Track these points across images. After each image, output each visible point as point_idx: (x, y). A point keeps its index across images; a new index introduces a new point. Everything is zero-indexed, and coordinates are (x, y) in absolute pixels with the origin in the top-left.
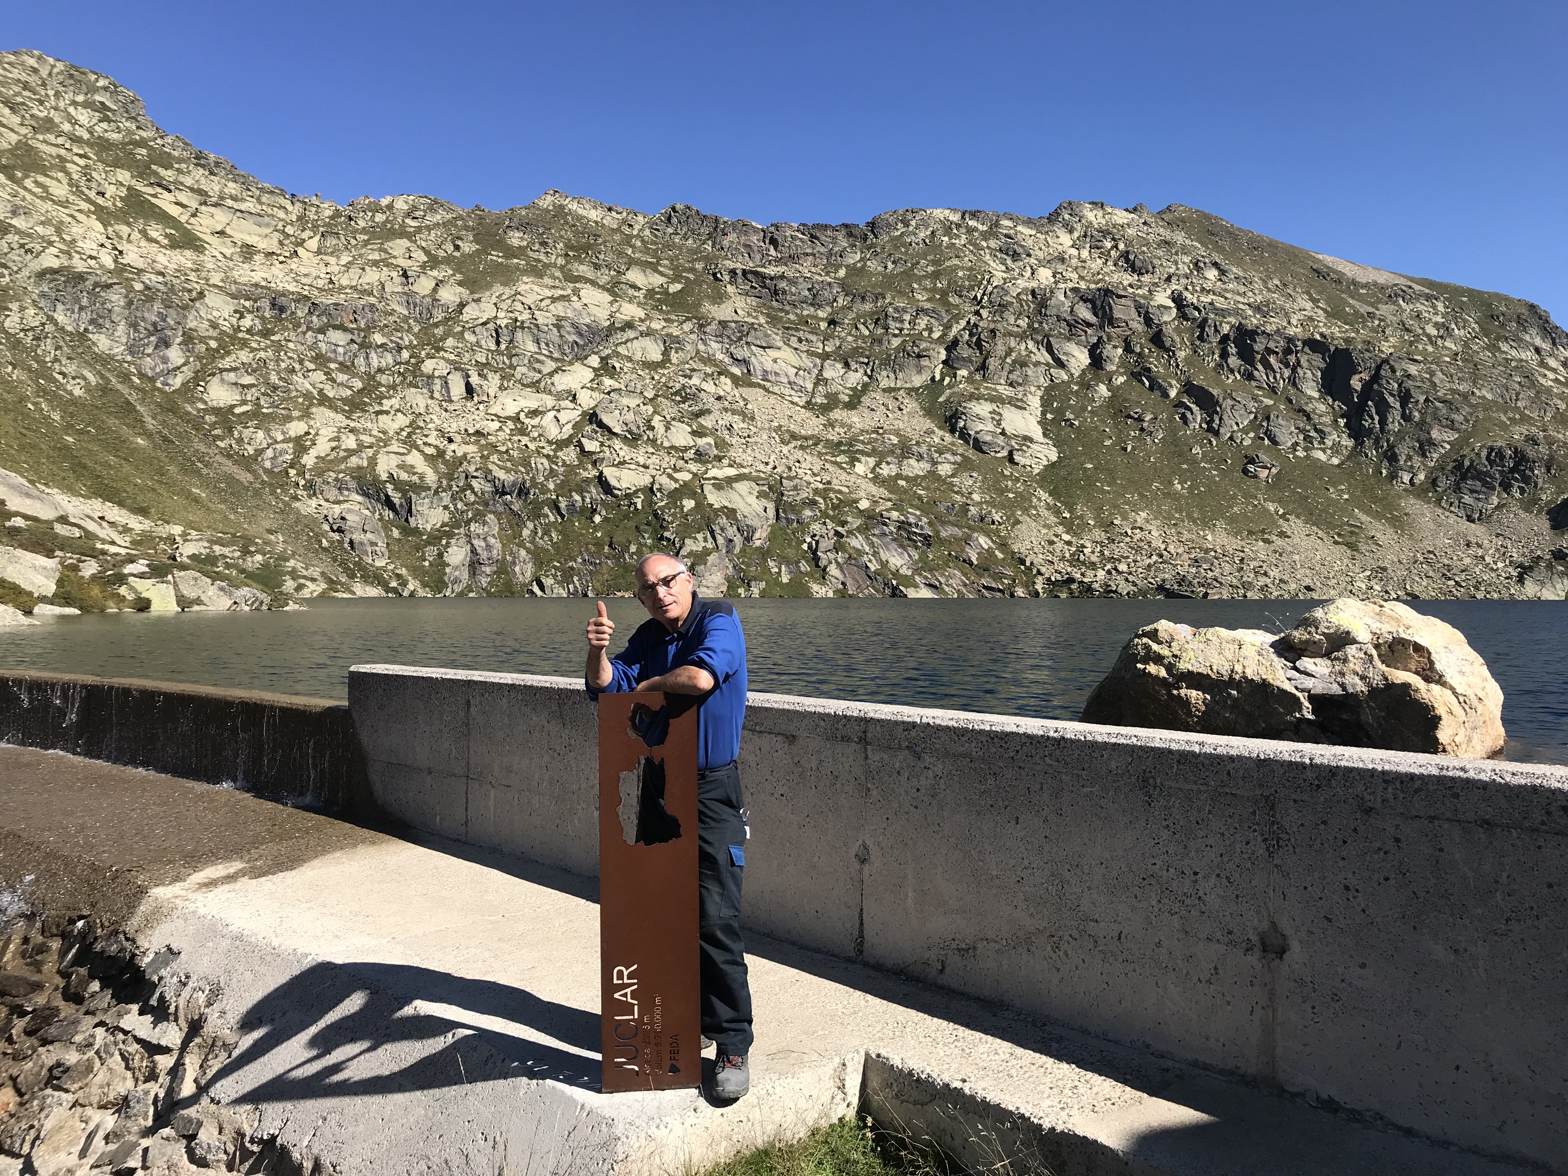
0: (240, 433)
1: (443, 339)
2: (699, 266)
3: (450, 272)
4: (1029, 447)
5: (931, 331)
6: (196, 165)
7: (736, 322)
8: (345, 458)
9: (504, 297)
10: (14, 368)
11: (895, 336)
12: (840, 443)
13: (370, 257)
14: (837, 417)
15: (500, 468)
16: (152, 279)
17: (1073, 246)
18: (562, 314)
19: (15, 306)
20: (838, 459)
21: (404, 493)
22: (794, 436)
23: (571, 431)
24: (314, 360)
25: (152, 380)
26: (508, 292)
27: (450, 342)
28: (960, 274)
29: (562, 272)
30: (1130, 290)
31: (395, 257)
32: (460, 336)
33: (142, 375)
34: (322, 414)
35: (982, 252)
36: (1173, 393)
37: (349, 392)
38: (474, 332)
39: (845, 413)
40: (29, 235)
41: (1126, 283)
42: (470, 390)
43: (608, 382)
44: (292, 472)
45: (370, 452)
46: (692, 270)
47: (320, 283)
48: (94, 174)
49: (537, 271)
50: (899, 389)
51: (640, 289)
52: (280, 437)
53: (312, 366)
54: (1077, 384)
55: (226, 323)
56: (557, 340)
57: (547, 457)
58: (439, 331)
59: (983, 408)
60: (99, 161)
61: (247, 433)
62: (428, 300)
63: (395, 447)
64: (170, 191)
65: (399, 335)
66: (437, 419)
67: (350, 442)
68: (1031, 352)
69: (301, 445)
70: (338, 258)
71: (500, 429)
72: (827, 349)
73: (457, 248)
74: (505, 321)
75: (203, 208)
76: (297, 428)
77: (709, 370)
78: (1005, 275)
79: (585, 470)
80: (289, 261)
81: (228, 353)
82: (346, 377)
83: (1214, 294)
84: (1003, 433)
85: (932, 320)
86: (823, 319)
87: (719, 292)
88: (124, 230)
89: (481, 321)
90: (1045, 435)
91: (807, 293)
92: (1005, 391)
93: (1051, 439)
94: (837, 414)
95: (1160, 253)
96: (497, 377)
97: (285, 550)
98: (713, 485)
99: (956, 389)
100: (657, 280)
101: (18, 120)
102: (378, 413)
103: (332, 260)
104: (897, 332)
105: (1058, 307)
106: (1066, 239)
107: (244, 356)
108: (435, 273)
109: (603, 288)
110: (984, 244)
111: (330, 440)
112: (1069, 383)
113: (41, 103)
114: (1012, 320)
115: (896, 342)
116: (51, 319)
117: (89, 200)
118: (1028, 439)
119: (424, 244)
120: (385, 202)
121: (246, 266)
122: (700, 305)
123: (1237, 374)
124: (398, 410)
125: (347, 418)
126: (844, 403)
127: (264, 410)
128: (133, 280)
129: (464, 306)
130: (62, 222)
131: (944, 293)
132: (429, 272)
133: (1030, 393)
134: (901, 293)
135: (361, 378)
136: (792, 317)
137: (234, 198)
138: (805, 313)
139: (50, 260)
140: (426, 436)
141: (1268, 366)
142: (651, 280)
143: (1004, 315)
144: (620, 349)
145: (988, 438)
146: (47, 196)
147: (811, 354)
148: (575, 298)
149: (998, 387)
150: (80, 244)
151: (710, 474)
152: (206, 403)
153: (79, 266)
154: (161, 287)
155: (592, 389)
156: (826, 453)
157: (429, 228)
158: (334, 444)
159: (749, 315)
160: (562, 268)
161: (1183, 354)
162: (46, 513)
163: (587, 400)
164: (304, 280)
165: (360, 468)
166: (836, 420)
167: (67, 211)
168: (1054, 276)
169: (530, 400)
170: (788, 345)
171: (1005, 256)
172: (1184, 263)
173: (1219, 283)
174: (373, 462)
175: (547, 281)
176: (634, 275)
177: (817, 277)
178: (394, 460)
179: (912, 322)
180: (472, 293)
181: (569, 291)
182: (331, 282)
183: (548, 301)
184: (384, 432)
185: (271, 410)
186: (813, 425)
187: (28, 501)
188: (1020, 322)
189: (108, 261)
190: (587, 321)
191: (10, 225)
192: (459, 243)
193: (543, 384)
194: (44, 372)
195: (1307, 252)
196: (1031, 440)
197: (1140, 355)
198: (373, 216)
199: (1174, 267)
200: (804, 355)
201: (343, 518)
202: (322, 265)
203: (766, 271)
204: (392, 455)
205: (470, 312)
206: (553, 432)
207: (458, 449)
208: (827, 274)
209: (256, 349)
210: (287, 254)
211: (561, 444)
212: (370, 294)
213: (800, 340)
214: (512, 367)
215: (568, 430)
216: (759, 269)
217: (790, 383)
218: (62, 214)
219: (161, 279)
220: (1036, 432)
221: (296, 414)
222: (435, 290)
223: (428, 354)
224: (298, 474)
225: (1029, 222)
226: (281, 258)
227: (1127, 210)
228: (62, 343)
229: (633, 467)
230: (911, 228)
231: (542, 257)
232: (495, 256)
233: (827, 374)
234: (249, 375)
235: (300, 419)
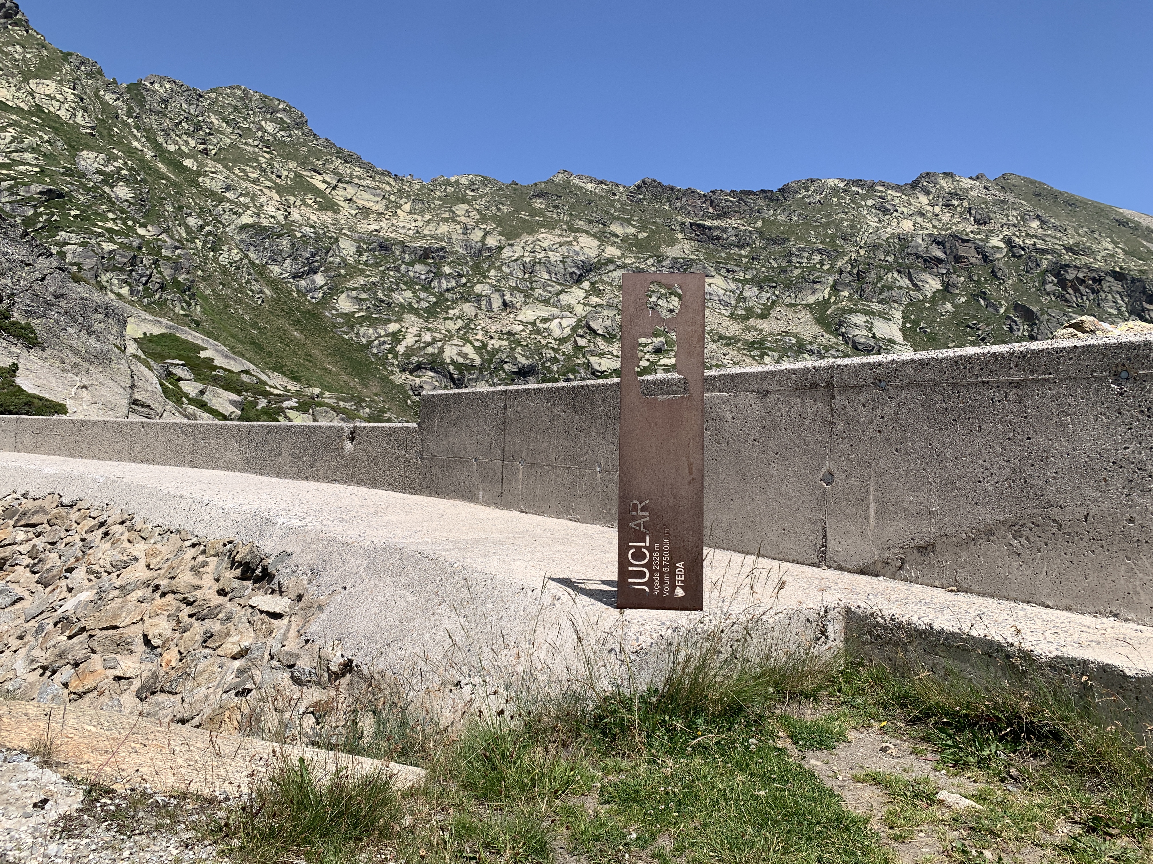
0: (358, 330)
1: (488, 271)
2: (660, 221)
3: (494, 226)
4: (892, 347)
5: (821, 263)
6: (337, 157)
7: (683, 259)
8: (424, 348)
9: (529, 242)
10: (224, 286)
11: (796, 268)
12: (754, 342)
13: (443, 216)
14: (753, 324)
15: (523, 356)
16: (308, 230)
17: (928, 204)
18: (566, 254)
19: (225, 248)
20: (752, 353)
21: (461, 373)
22: (721, 338)
23: (569, 332)
24: (405, 284)
25: (305, 295)
26: (531, 239)
27: (493, 272)
28: (845, 224)
29: (567, 225)
30: (972, 235)
31: (459, 216)
32: (499, 269)
33: (298, 291)
34: (410, 319)
35: (862, 209)
36: (1002, 310)
37: (428, 305)
38: (508, 266)
39: (758, 321)
40: (236, 203)
41: (968, 230)
42: (505, 304)
43: (594, 300)
44: (390, 356)
45: (440, 344)
46: (655, 223)
47: (411, 233)
48: (276, 164)
49: (550, 225)
50: (798, 305)
51: (619, 237)
52: (383, 333)
53: (404, 287)
54: (929, 302)
55: (351, 259)
56: (563, 271)
57: (553, 349)
58: (486, 266)
59: (859, 319)
60: (278, 155)
61: (362, 330)
62: (480, 244)
63: (456, 341)
64: (320, 174)
65: (460, 267)
66: (483, 322)
67: (427, 337)
68: (896, 279)
69: (396, 337)
70: (423, 216)
71: (523, 330)
72: (747, 276)
73: (499, 210)
74: (529, 259)
75: (340, 184)
76: (393, 327)
77: (663, 291)
78: (878, 225)
79: (577, 358)
80: (392, 218)
81: (352, 277)
82: (426, 295)
83: (1036, 238)
84: (874, 337)
85: (824, 257)
86: (745, 256)
87: (672, 239)
88: (292, 199)
89: (513, 258)
90: (905, 338)
91: (734, 238)
92: (876, 307)
93: (909, 341)
94: (753, 322)
95: (994, 209)
96: (522, 295)
97: (384, 407)
98: (664, 369)
99: (840, 305)
100: (632, 230)
101: (230, 130)
102: (446, 319)
103: (419, 218)
104: (797, 265)
105: (917, 247)
106: (924, 199)
107: (362, 280)
108: (484, 226)
109: (594, 236)
110: (863, 203)
111: (415, 336)
112: (924, 301)
113: (245, 119)
114: (882, 257)
115: (797, 272)
116: (247, 256)
117: (271, 180)
118: (891, 341)
119: (478, 207)
120: (453, 179)
121: (365, 222)
122: (659, 247)
123: (1052, 297)
124: (458, 317)
125: (426, 321)
126: (758, 314)
127: (374, 316)
128: (296, 231)
129: (503, 248)
130: (254, 195)
131: (833, 237)
132: (481, 226)
133: (895, 308)
134: (800, 239)
135: (435, 296)
136: (723, 255)
137: (359, 178)
138: (732, 251)
139: (246, 219)
140: (476, 334)
141: (1076, 290)
142: (627, 230)
143: (876, 253)
144: (604, 277)
145: (862, 340)
146: (246, 178)
147: (735, 280)
148: (575, 243)
149: (871, 304)
150: (265, 208)
151: (662, 362)
152: (337, 310)
153: (265, 223)
154: (313, 235)
155: (584, 304)
156: (744, 349)
157: (481, 197)
158: (417, 338)
159: (693, 253)
160: (567, 223)
161: (1010, 282)
162: (236, 368)
163: (580, 310)
164: (401, 231)
165: (433, 354)
166: (752, 326)
167: (258, 188)
168: (914, 226)
169: (544, 312)
170: (720, 274)
171: (878, 212)
172: (1013, 216)
173: (1041, 230)
174: (441, 350)
175: (558, 231)
176: (616, 228)
177: (741, 227)
178: (455, 350)
179: (809, 259)
180: (508, 240)
181: (572, 239)
182: (418, 232)
183: (557, 246)
184: (449, 332)
185: (378, 316)
186: (735, 329)
187: (227, 361)
188: (888, 258)
189: (281, 218)
190: (583, 258)
191: (225, 197)
192: (501, 207)
193: (552, 301)
194: (240, 290)
195: (1111, 207)
196: (895, 343)
197: (978, 282)
198: (445, 189)
199: (1005, 219)
200: (730, 281)
201: (421, 387)
202: (412, 221)
203: (706, 223)
204: (454, 347)
205: (506, 253)
206: (557, 333)
207: (494, 343)
208: (749, 225)
209: (369, 276)
210: (391, 214)
211: (562, 341)
212: (442, 240)
213: (728, 271)
214: (532, 289)
215: (567, 331)
216: (701, 222)
217: (719, 300)
218: (256, 189)
219: (312, 230)
220: (899, 337)
221: (393, 318)
222: (484, 237)
223: (478, 280)
224: (393, 358)
225: (898, 188)
226: (387, 217)
227: (971, 178)
228: (252, 271)
229: (609, 356)
230: (810, 192)
231: (555, 216)
232: (524, 215)
233: (746, 294)
234: (365, 292)
235: (396, 321)
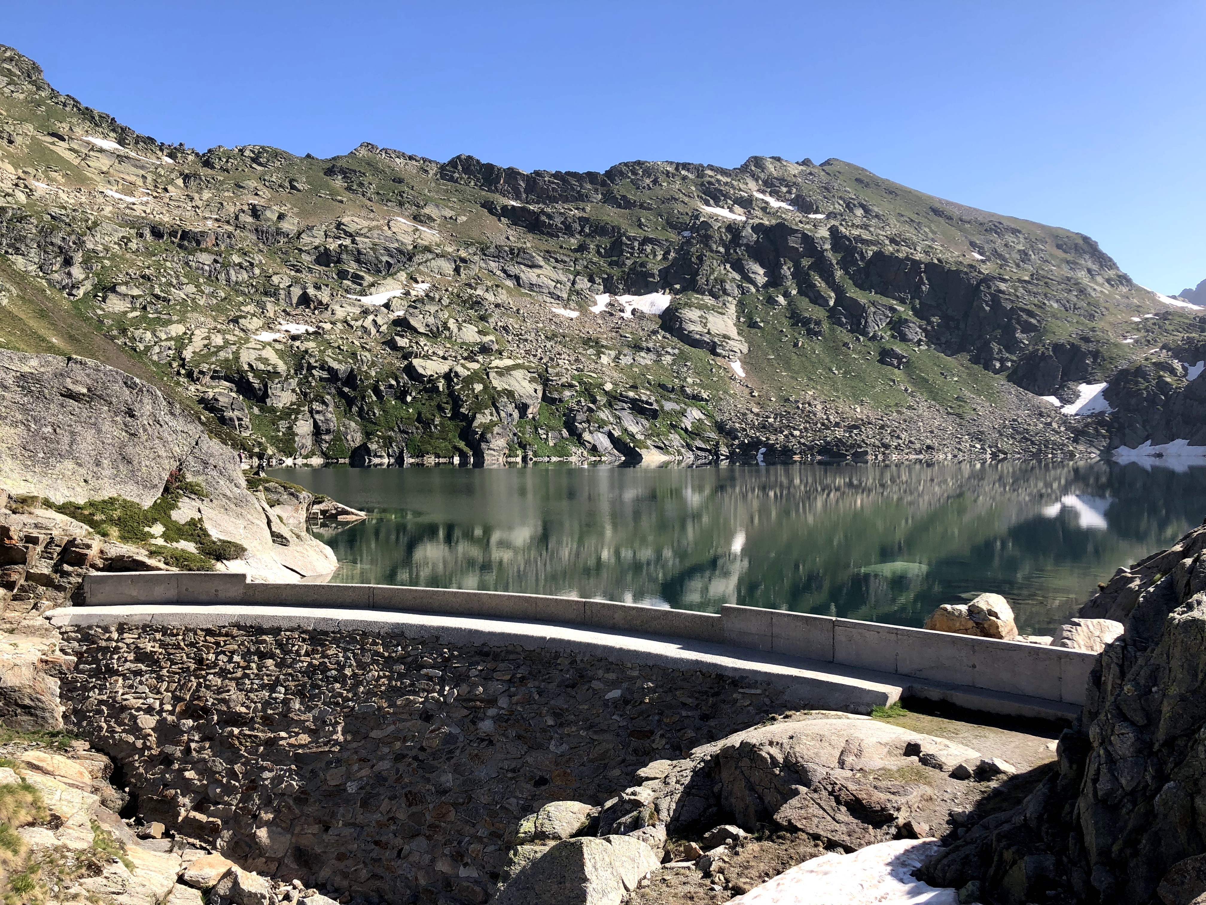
0: (133, 333)
3: (289, 206)
4: (727, 343)
5: (654, 254)
6: (84, 119)
7: (508, 246)
8: (215, 353)
9: (331, 226)
11: (628, 258)
12: (589, 340)
13: (226, 194)
14: (586, 319)
15: (334, 359)
16: (56, 211)
17: (758, 191)
18: (377, 240)
20: (588, 352)
21: (262, 379)
22: (555, 335)
23: (387, 331)
24: (187, 276)
26: (334, 222)
28: (676, 211)
30: (801, 225)
32: (299, 257)
33: (51, 287)
34: (195, 318)
35: (692, 195)
36: (832, 303)
37: (215, 301)
41: (797, 219)
42: (307, 299)
43: (413, 293)
44: (175, 364)
45: (234, 348)
47: (188, 215)
51: (435, 220)
52: (164, 337)
53: (185, 281)
54: (762, 295)
55: (116, 246)
56: (373, 260)
57: (369, 351)
59: (694, 314)
60: (8, 115)
61: (138, 333)
62: (273, 228)
63: (253, 344)
64: (64, 140)
65: (252, 256)
67: (218, 340)
68: (728, 272)
69: (181, 342)
70: (201, 194)
71: (332, 329)
72: (577, 267)
73: (293, 187)
75: (91, 153)
76: (177, 330)
77: (489, 284)
79: (399, 361)
80: (161, 196)
81: (119, 270)
82: (212, 289)
83: (861, 228)
84: (709, 333)
85: (655, 247)
88: (31, 171)
89: (314, 245)
90: (739, 334)
91: (561, 225)
92: (710, 301)
93: (743, 336)
95: (822, 196)
96: (328, 288)
98: (496, 372)
100: (448, 214)
102: (238, 317)
103: (196, 196)
104: (629, 255)
105: (747, 238)
106: (753, 185)
108: (277, 207)
110: (693, 188)
111: (203, 339)
112: (756, 295)
114: (714, 247)
115: (628, 263)
117: (2, 148)
118: (727, 337)
123: (878, 289)
124: (254, 315)
125: (214, 321)
127: (150, 316)
128: (42, 212)
129: (301, 233)
131: (664, 226)
132: (273, 207)
133: (728, 302)
134: (632, 226)
135: (224, 289)
136: (551, 243)
138: (561, 240)
142: (444, 213)
143: (708, 244)
144: (421, 267)
145: (698, 336)
147: (565, 271)
148: (386, 228)
149: (704, 298)
151: (494, 364)
152: (104, 310)
154: (64, 218)
155: (401, 298)
156: (579, 348)
157: (271, 172)
158: (206, 342)
159: (518, 241)
161: (839, 273)
163: (398, 307)
164: (175, 212)
165: (227, 360)
166: (586, 322)
168: (745, 214)
169: (354, 307)
170: (549, 264)
171: (708, 198)
173: (865, 220)
174: (237, 356)
175: (365, 214)
176: (431, 210)
177: (569, 212)
178: (253, 355)
179: (641, 248)
181: (381, 222)
182: (196, 213)
183: (365, 230)
184: (244, 333)
185: (155, 315)
186: (568, 326)
188: (720, 249)
189: (21, 197)
190: (396, 245)
192: (295, 183)
197: (808, 274)
198: (227, 161)
199: (832, 207)
200: (560, 272)
201: (216, 400)
202: (188, 200)
203: (530, 207)
204: (251, 350)
205: (305, 239)
206: (373, 332)
207: (301, 345)
209: (141, 267)
210: (160, 191)
211: (379, 341)
212: (227, 223)
213: (558, 261)
214: (339, 281)
215: (384, 330)
216: (525, 206)
217: (549, 293)
219: (63, 211)
220: (733, 332)
221: (175, 318)
222: (278, 221)
223: (274, 271)
224: (179, 366)
226: (155, 194)
229: (435, 358)
230: (638, 176)
232: (323, 194)
233: (578, 287)
234: (138, 288)
235: (179, 322)
